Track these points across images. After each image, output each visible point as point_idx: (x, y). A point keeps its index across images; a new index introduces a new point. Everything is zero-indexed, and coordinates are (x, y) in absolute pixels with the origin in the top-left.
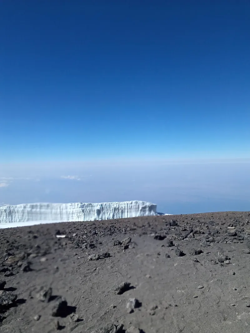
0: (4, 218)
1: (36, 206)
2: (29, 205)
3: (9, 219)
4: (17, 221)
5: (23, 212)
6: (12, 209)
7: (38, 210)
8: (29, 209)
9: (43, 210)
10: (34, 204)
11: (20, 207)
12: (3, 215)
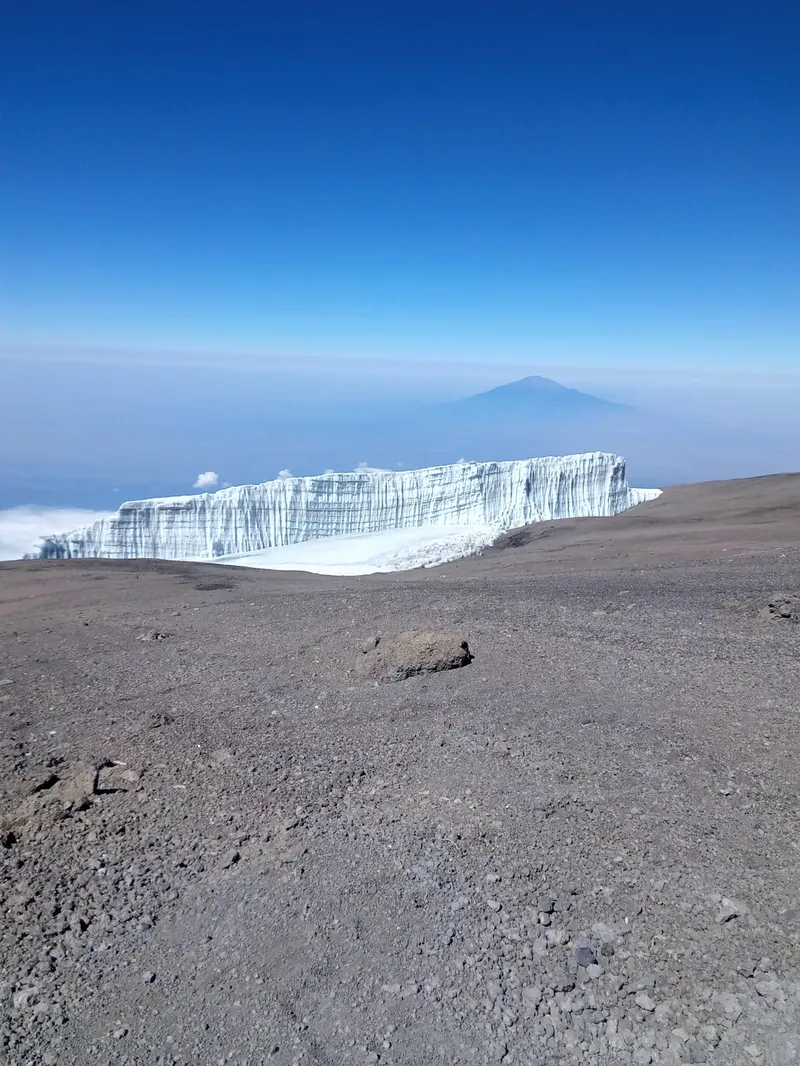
0: (241, 532)
1: (330, 482)
2: (308, 481)
3: (255, 536)
4: (279, 542)
5: (294, 508)
6: (257, 497)
7: (334, 498)
8: (311, 497)
9: (346, 498)
10: (325, 477)
11: (280, 489)
12: (233, 525)
